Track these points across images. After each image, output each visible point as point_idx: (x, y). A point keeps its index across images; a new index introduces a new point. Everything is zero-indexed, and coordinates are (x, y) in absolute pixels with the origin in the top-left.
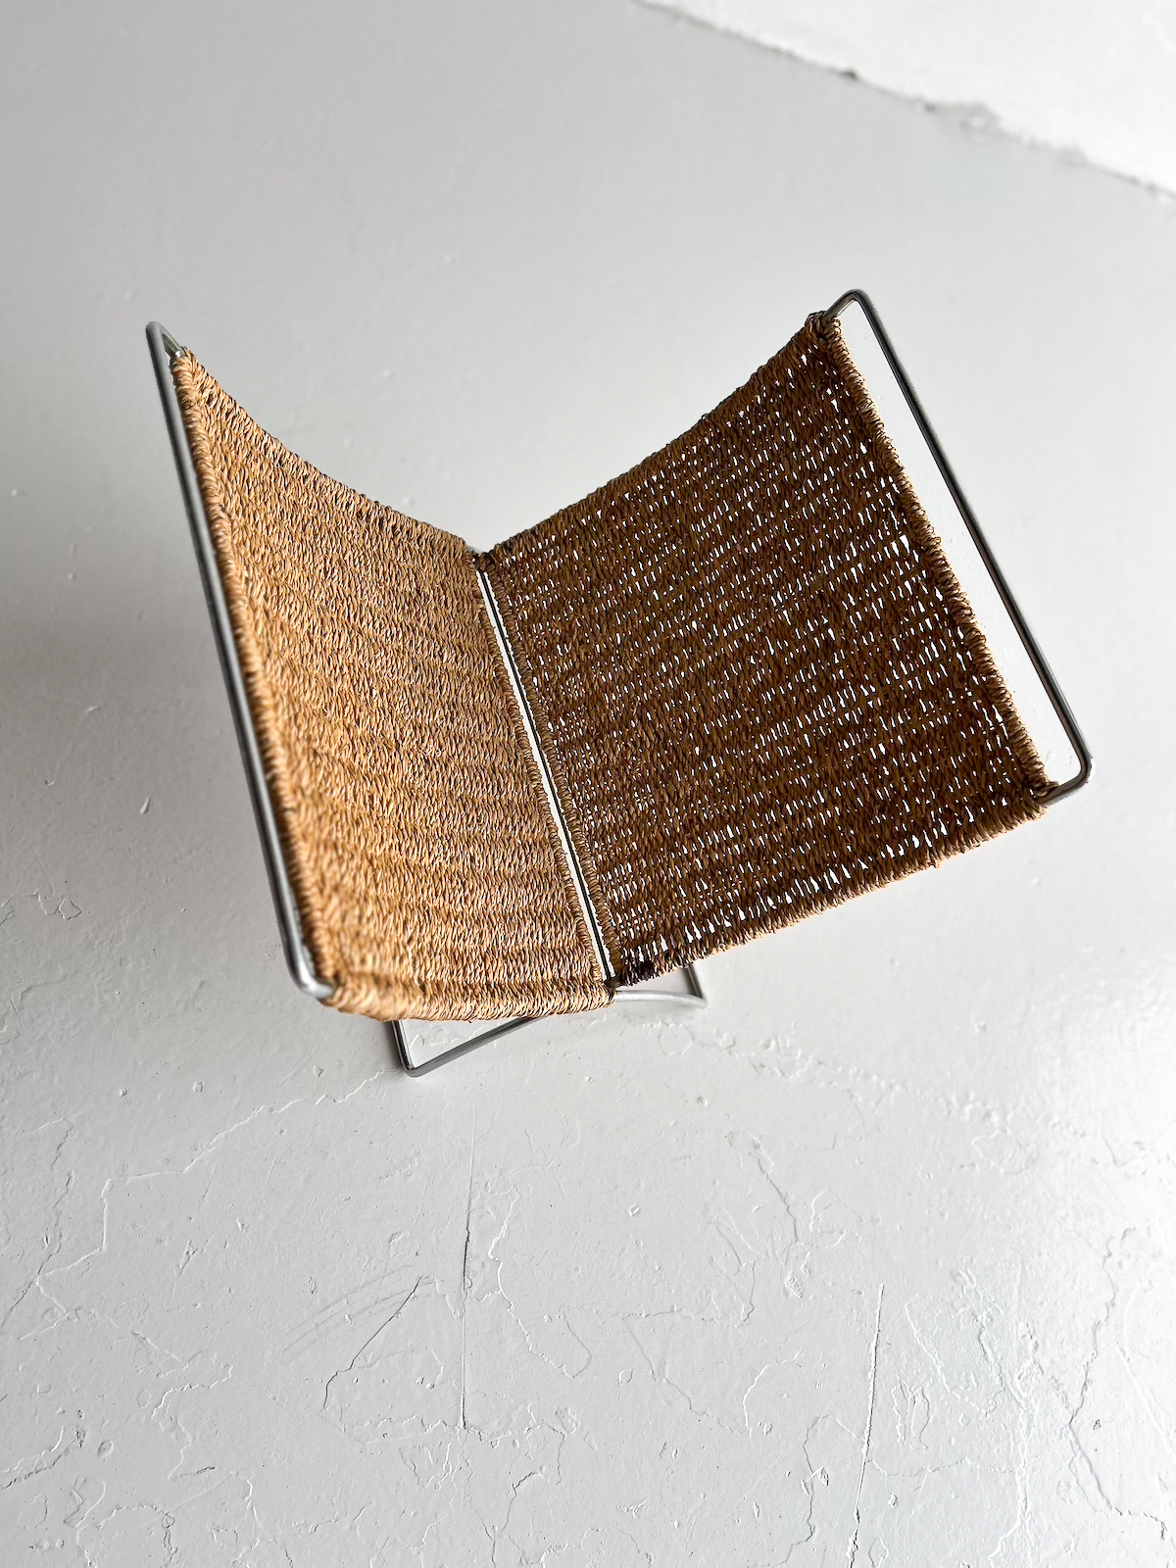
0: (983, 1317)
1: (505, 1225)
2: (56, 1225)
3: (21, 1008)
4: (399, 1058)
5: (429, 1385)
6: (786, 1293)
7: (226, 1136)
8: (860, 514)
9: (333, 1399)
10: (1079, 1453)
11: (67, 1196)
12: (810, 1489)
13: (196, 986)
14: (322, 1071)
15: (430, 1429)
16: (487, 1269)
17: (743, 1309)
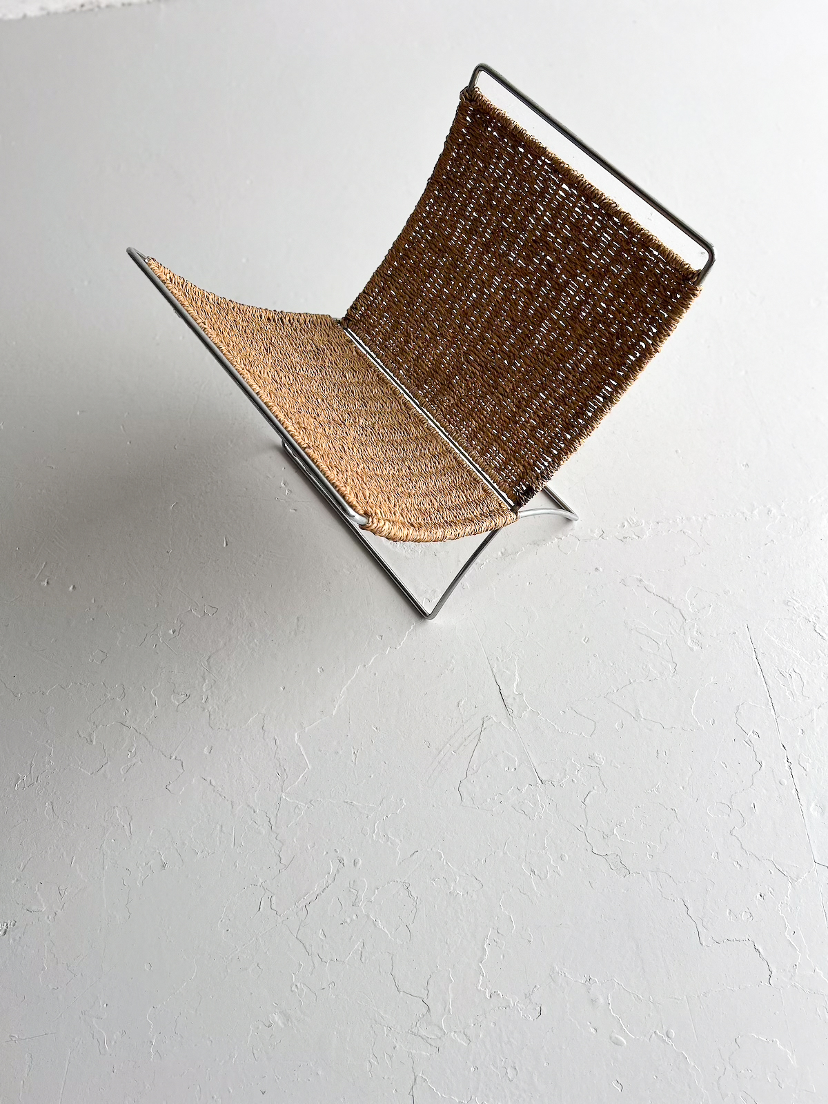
0: (812, 618)
1: (517, 674)
2: (280, 765)
3: (210, 668)
4: (421, 614)
5: (513, 770)
6: (692, 649)
7: (347, 689)
8: (535, 186)
9: (465, 795)
11: (279, 749)
12: (749, 743)
13: (296, 621)
14: (382, 637)
15: (524, 791)
16: (518, 700)
17: (671, 667)
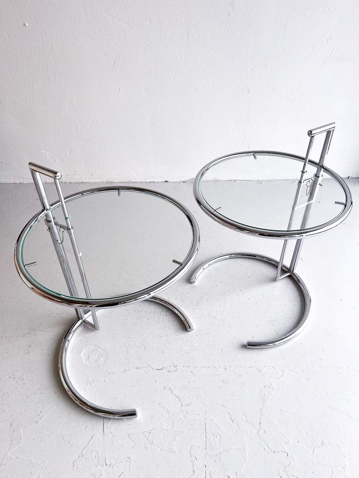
0: (231, 413)
2: (12, 440)
5: (97, 458)
6: (181, 419)
7: (48, 414)
9: (75, 465)
10: (261, 440)
11: (14, 434)
12: (192, 462)
15: (98, 467)
16: (109, 429)
17: (171, 424)
